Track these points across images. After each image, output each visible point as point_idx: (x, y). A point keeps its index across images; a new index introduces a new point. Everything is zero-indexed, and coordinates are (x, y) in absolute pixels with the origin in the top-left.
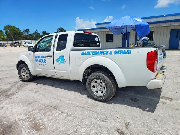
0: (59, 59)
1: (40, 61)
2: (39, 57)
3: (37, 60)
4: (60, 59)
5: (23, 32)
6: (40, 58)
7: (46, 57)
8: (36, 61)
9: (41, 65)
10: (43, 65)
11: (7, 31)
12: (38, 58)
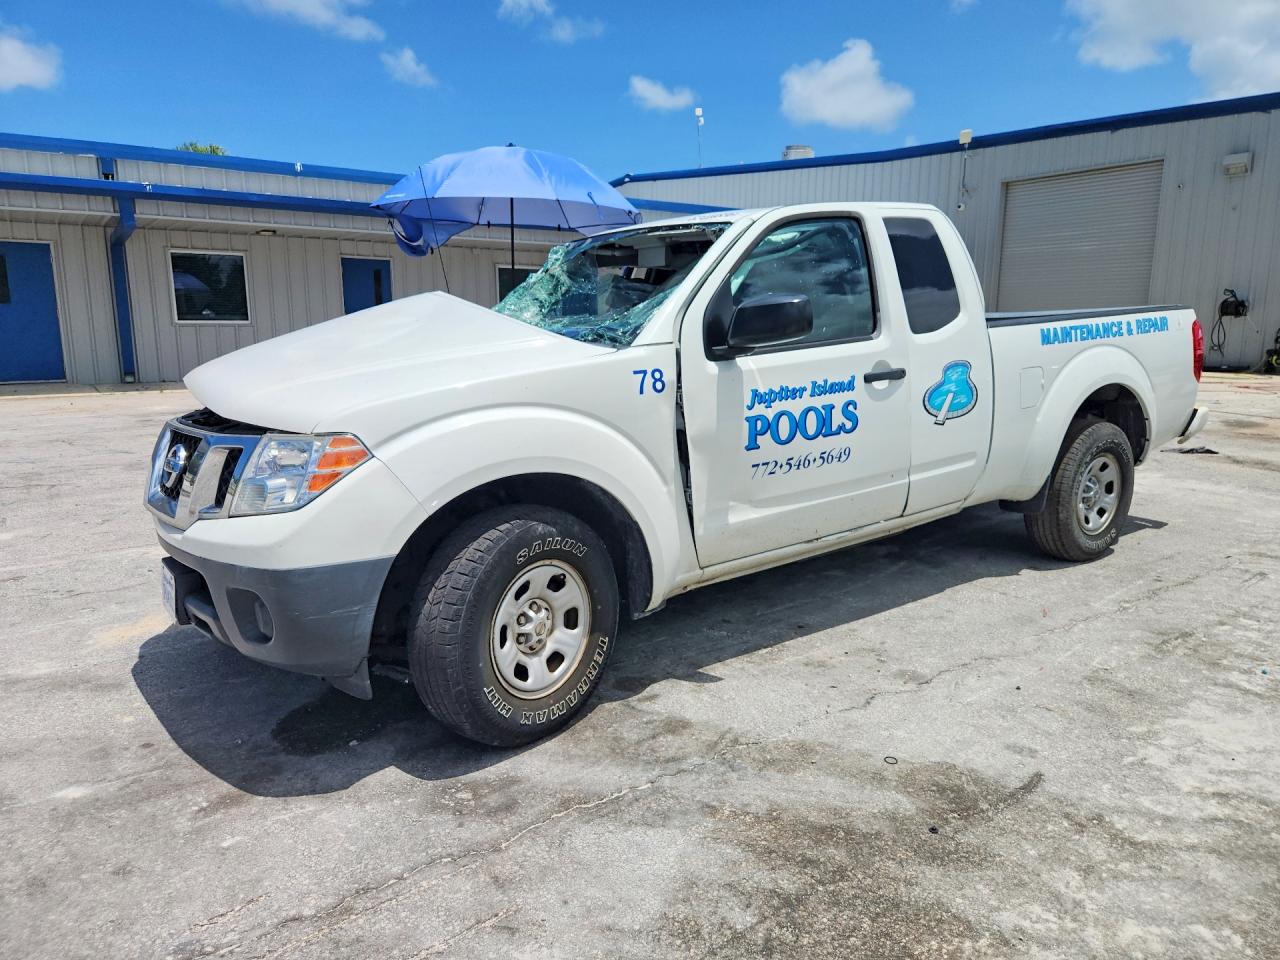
0: (941, 384)
1: (798, 426)
2: (795, 393)
3: (771, 427)
4: (946, 387)
6: (796, 407)
7: (859, 382)
8: (754, 435)
9: (804, 463)
10: (825, 458)
12: (779, 406)
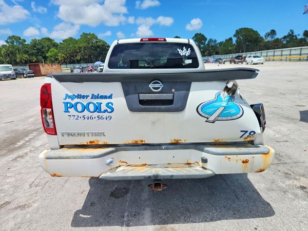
5: (262, 38)
11: (238, 38)
